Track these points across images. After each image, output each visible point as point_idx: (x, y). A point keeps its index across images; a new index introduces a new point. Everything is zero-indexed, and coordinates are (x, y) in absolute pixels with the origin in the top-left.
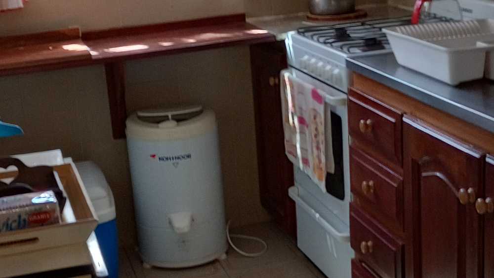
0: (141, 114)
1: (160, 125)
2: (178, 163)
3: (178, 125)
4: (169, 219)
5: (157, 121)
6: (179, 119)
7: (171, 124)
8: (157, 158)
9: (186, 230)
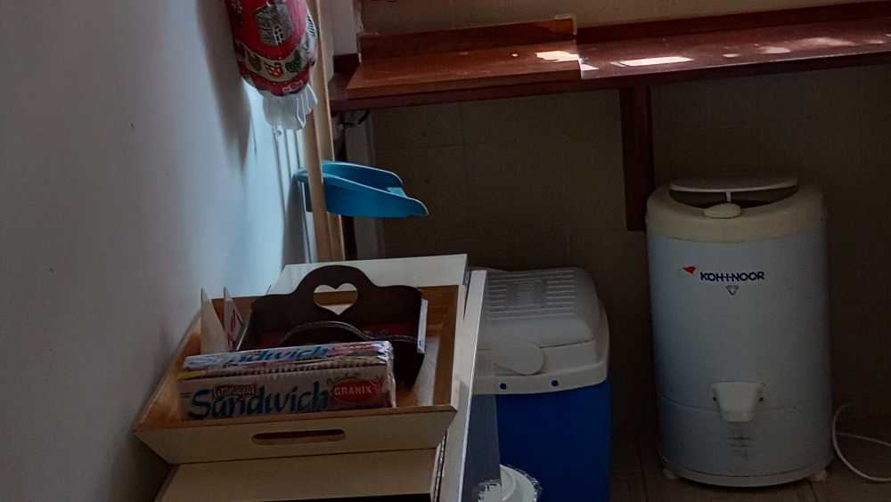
0: (676, 188)
1: (708, 211)
2: (737, 287)
3: (741, 214)
4: (714, 391)
5: (705, 202)
6: (745, 203)
7: (729, 210)
8: (697, 273)
9: (745, 417)
